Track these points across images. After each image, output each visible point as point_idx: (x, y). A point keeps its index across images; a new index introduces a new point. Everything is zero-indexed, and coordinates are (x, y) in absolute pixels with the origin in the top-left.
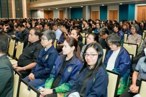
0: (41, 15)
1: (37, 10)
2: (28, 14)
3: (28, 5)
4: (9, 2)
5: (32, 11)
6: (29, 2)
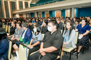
0: (17, 16)
1: (16, 14)
2: (12, 16)
5: (14, 15)
6: (12, 11)
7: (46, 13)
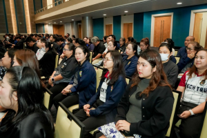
0: (49, 29)
3: (32, 18)
4: (7, 15)
6: (33, 15)
7: (124, 21)
